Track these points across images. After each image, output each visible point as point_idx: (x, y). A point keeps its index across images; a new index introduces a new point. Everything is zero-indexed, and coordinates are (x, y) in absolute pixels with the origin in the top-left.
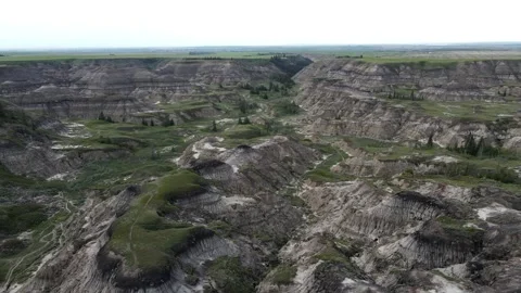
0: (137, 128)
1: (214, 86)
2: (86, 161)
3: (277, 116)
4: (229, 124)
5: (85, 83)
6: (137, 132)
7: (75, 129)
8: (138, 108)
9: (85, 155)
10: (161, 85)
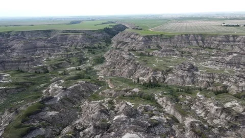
0: (31, 76)
1: (73, 48)
2: (8, 94)
3: (93, 65)
4: (72, 70)
5: (14, 49)
6: (31, 77)
7: (5, 77)
8: (34, 64)
9: (8, 91)
10: (48, 49)
